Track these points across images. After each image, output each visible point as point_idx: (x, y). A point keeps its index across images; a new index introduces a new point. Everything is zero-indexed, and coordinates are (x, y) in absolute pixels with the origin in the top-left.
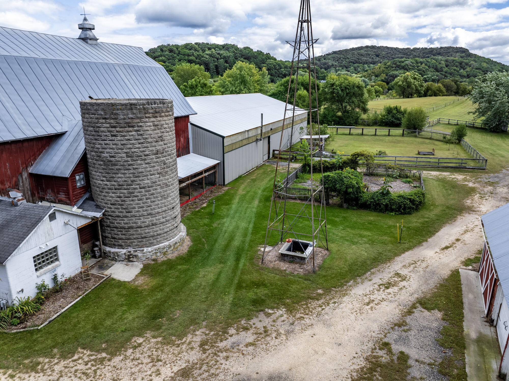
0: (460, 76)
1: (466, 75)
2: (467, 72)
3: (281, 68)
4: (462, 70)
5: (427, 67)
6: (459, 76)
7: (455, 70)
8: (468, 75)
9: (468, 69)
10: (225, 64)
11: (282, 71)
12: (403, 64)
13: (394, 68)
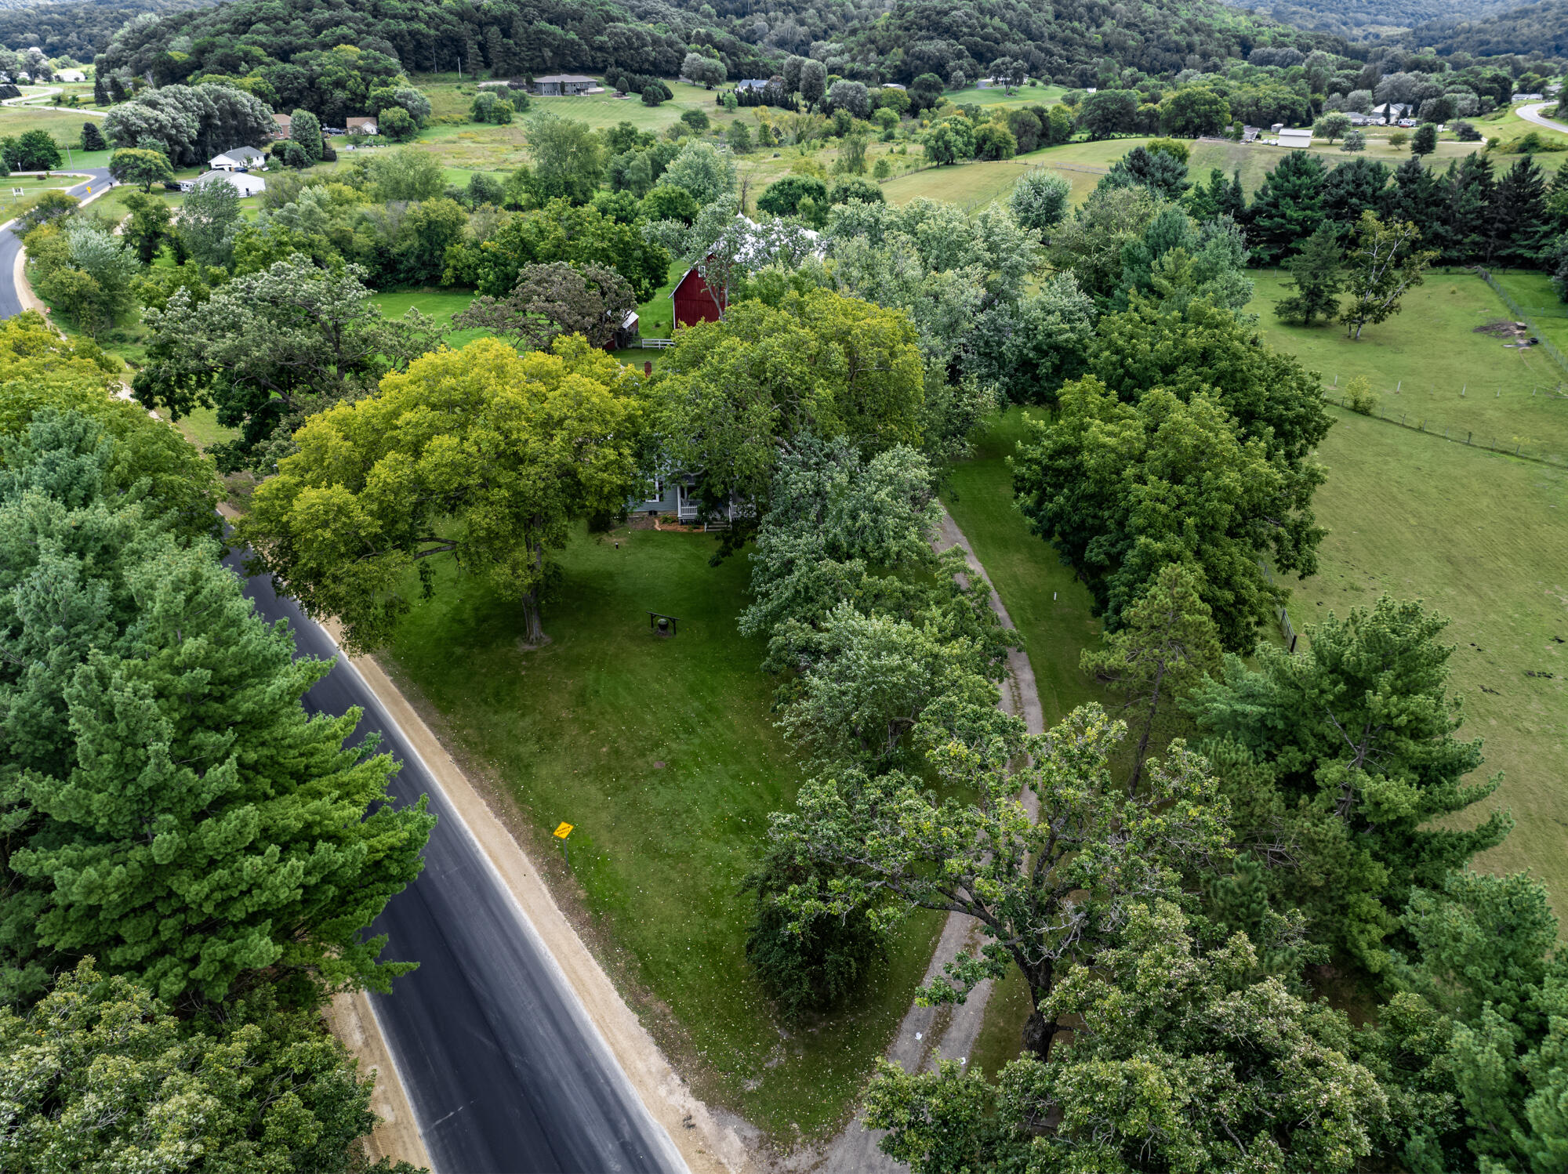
0: (1086, 46)
1: (1101, 45)
2: (1104, 35)
3: (644, 45)
4: (1093, 29)
5: (1005, 27)
6: (1083, 49)
7: (1074, 30)
8: (1106, 45)
9: (1108, 25)
10: (505, 40)
11: (647, 53)
12: (946, 20)
13: (923, 33)
